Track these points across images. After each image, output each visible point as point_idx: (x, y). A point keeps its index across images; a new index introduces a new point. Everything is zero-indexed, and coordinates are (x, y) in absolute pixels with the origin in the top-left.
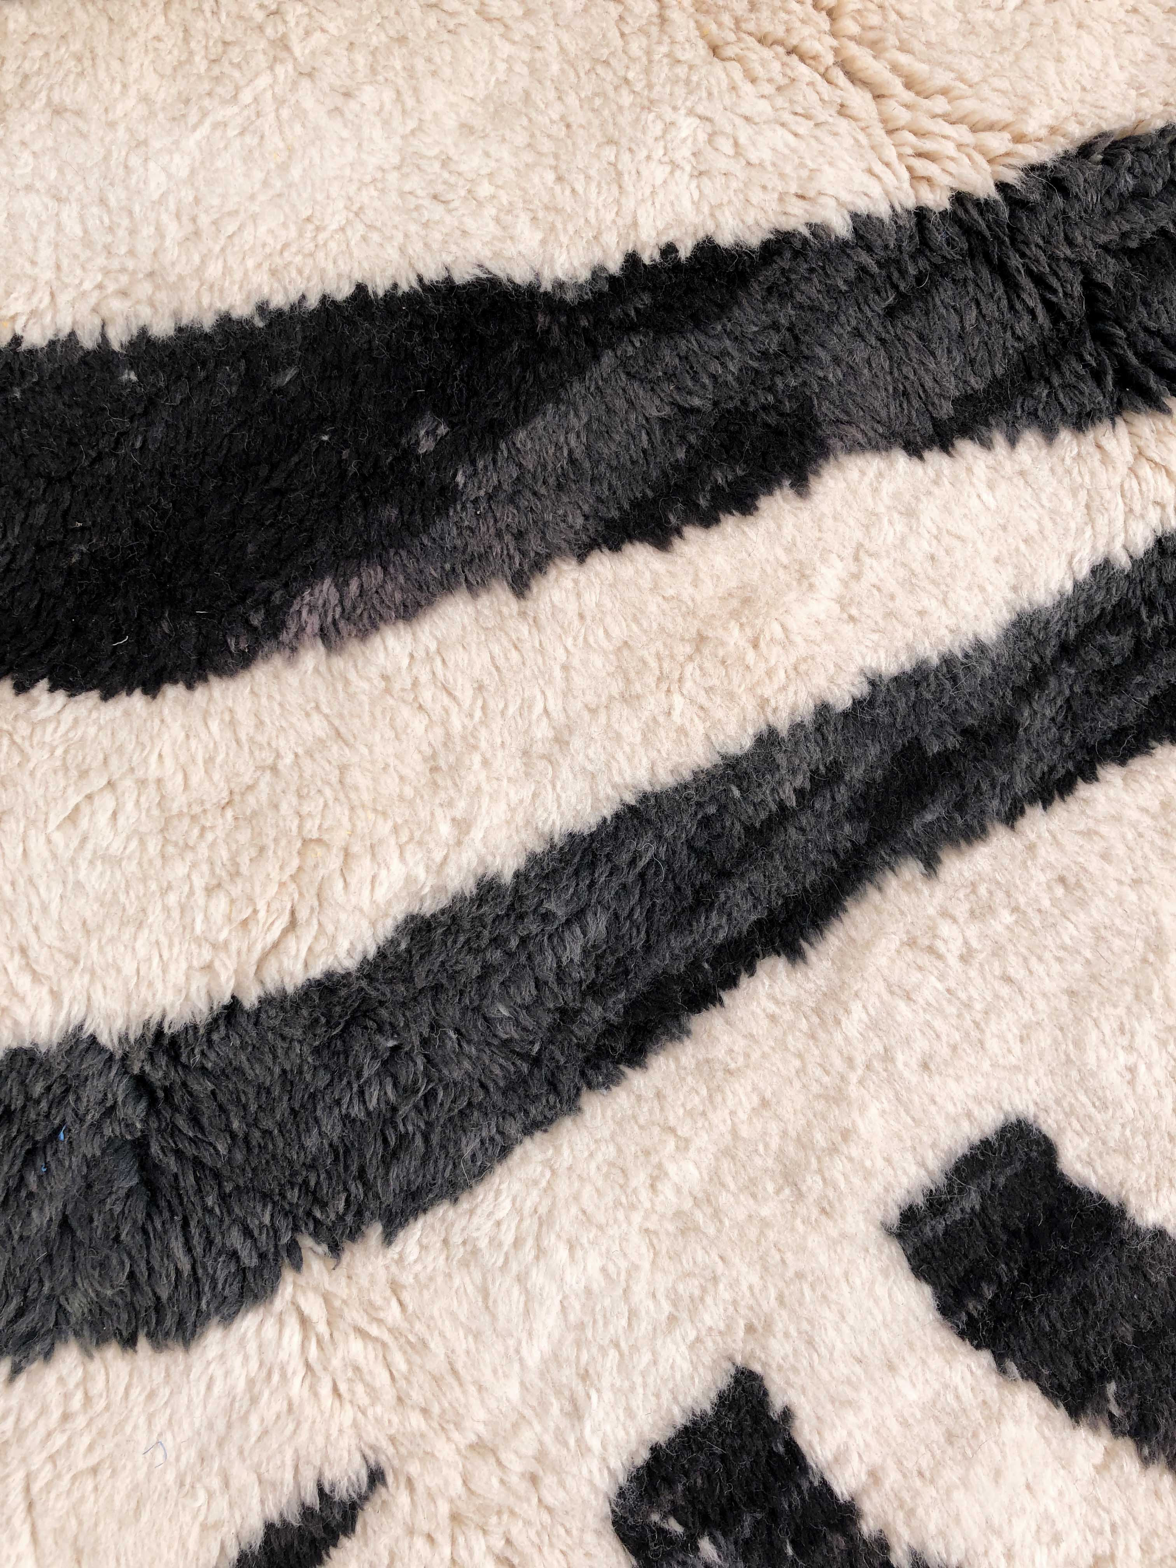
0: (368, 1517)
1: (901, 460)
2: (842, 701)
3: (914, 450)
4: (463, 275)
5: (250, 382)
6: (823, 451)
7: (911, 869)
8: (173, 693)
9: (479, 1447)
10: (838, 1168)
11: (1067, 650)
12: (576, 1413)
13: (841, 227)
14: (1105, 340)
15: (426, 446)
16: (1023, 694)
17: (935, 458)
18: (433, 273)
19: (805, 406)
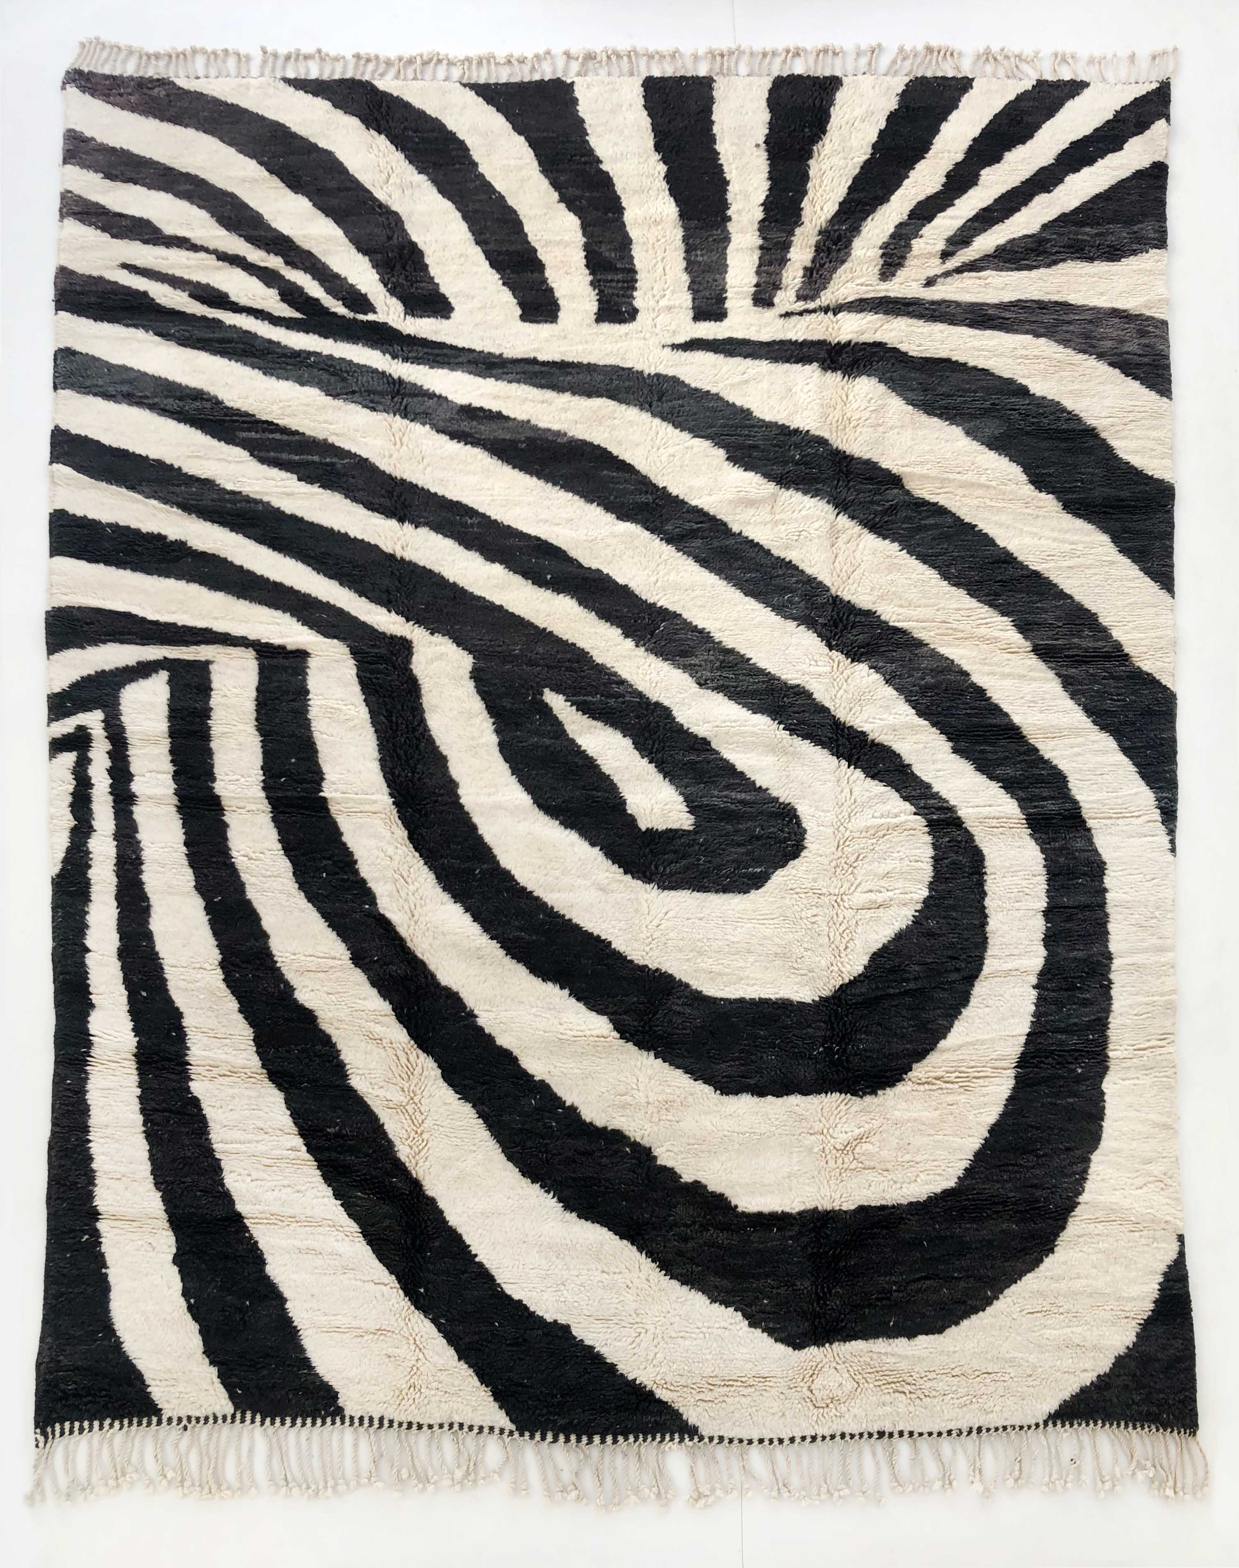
0: (670, 343)
1: (450, 398)
2: (493, 380)
3: (446, 398)
4: (496, 458)
5: (543, 470)
6: (462, 406)
7: (505, 356)
8: (596, 443)
9: (645, 339)
10: (556, 333)
11: (449, 364)
12: (627, 334)
13: (428, 426)
14: (398, 391)
15: (524, 445)
16: (462, 363)
17: (444, 395)
18: (500, 462)
19: (457, 413)
